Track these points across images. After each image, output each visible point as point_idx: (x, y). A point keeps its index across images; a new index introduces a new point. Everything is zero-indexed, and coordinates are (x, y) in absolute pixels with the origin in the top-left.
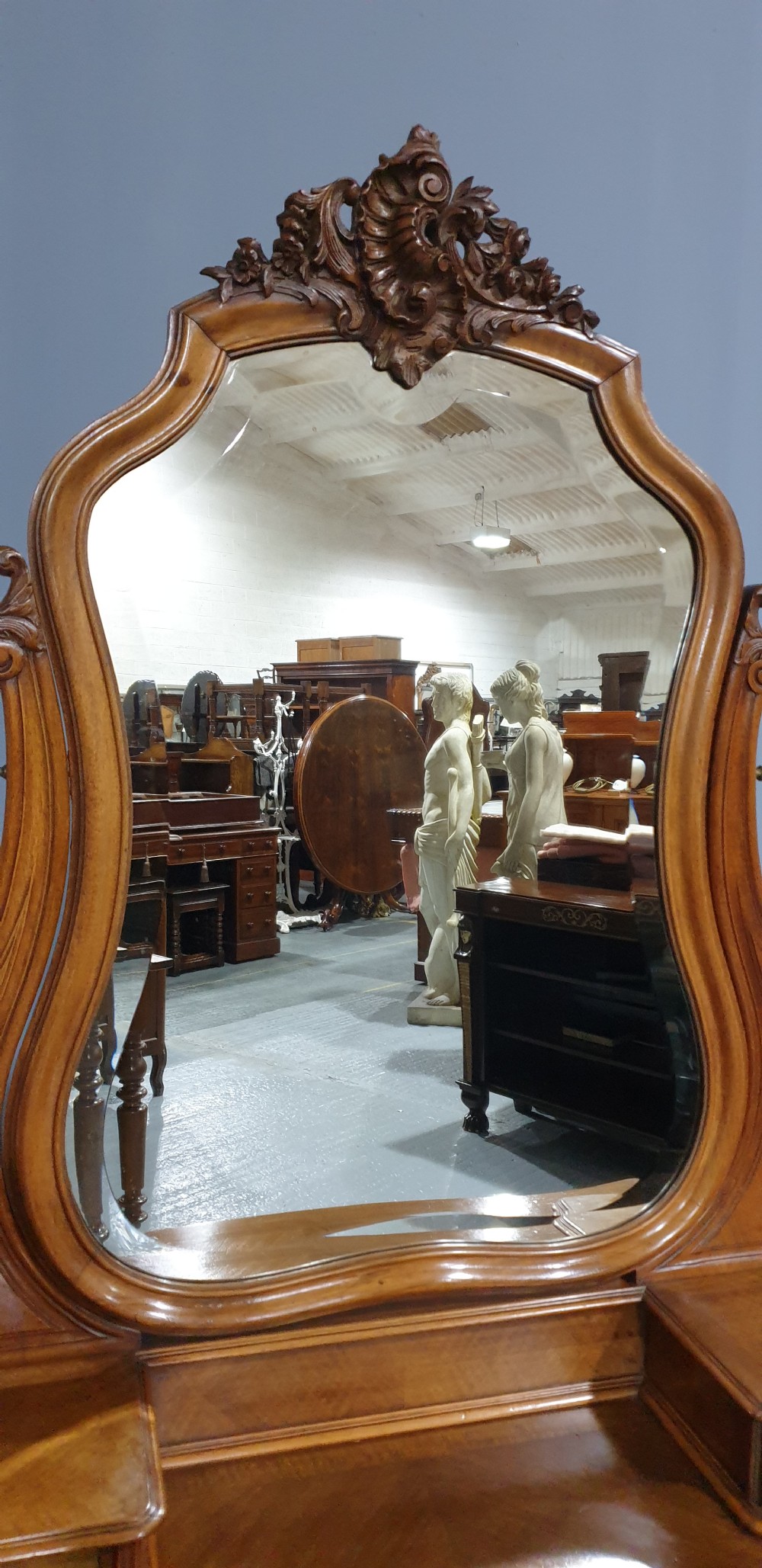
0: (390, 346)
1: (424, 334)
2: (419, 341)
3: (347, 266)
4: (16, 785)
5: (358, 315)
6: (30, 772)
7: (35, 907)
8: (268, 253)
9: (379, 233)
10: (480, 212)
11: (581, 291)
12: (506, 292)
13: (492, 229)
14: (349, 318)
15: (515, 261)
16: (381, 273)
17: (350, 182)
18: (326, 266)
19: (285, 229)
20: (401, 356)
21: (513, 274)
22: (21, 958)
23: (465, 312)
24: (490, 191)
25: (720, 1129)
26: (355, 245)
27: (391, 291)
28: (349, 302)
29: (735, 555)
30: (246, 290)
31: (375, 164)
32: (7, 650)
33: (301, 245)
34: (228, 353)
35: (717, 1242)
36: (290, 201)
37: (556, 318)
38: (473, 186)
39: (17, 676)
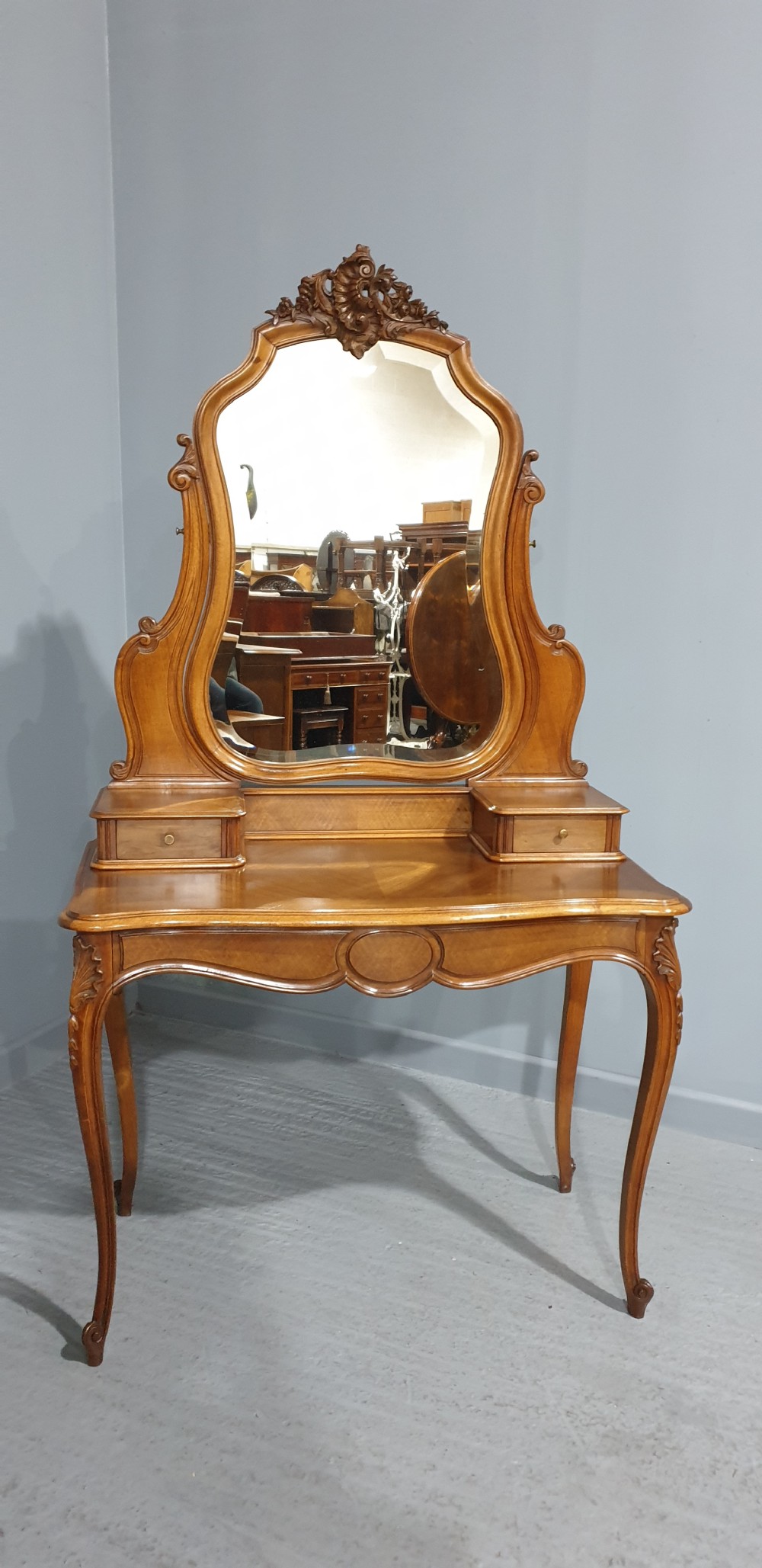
0: (349, 341)
1: (365, 335)
2: (362, 338)
3: (328, 307)
4: (188, 537)
5: (334, 328)
6: (193, 532)
7: (196, 590)
8: (294, 303)
9: (343, 290)
10: (388, 280)
11: (438, 313)
12: (402, 315)
13: (394, 286)
14: (330, 330)
15: (406, 300)
16: (344, 309)
17: (329, 270)
18: (319, 307)
19: (301, 293)
20: (354, 345)
21: (404, 307)
22: (190, 613)
23: (382, 325)
24: (392, 270)
25: (509, 715)
26: (332, 298)
27: (349, 317)
28: (330, 323)
29: (517, 435)
30: (284, 319)
31: (341, 261)
32: (184, 478)
33: (307, 299)
34: (277, 347)
35: (508, 771)
36: (302, 281)
37: (427, 325)
38: (386, 268)
39: (187, 489)
